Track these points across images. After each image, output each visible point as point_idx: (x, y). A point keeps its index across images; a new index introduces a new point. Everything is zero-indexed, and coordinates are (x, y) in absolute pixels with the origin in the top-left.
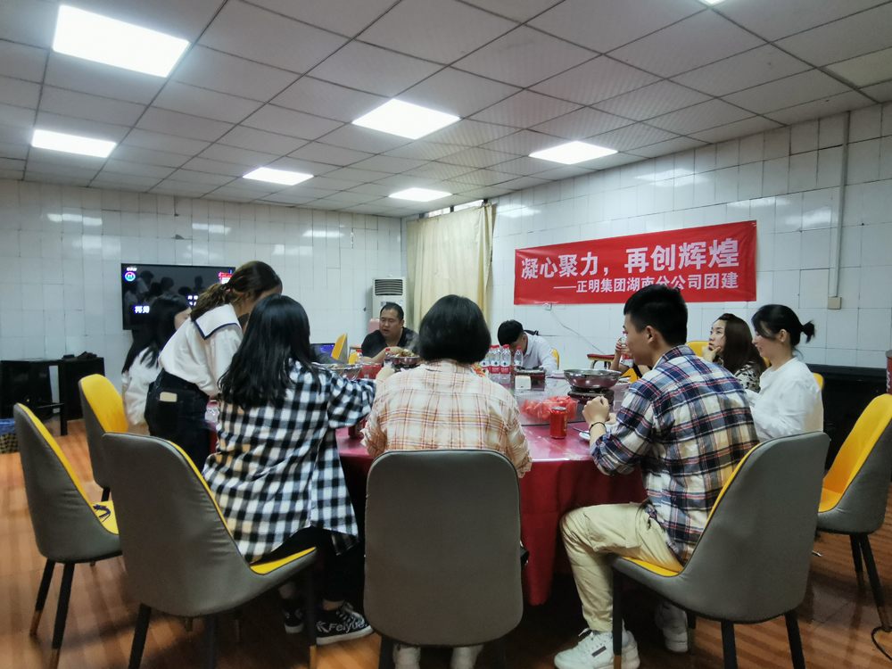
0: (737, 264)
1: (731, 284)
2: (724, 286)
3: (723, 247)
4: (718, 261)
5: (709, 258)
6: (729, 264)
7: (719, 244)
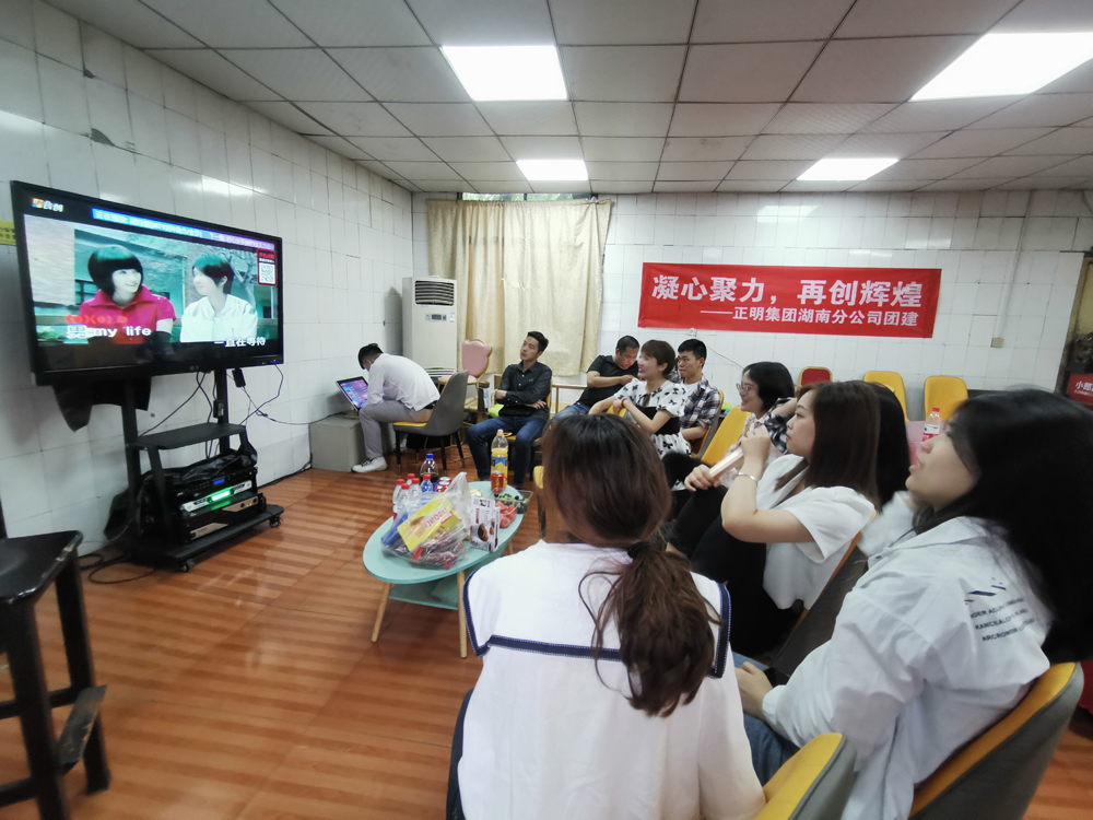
0: (919, 305)
1: (911, 322)
2: (904, 323)
3: (907, 289)
4: (901, 301)
5: (892, 297)
6: (911, 305)
7: (904, 285)
